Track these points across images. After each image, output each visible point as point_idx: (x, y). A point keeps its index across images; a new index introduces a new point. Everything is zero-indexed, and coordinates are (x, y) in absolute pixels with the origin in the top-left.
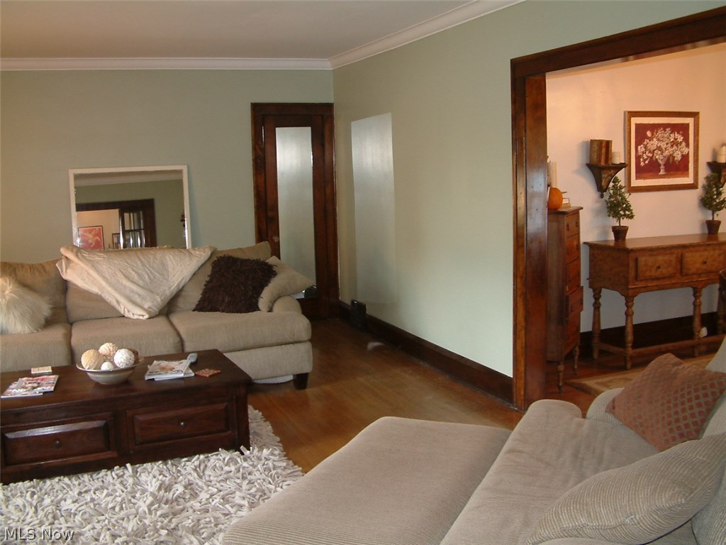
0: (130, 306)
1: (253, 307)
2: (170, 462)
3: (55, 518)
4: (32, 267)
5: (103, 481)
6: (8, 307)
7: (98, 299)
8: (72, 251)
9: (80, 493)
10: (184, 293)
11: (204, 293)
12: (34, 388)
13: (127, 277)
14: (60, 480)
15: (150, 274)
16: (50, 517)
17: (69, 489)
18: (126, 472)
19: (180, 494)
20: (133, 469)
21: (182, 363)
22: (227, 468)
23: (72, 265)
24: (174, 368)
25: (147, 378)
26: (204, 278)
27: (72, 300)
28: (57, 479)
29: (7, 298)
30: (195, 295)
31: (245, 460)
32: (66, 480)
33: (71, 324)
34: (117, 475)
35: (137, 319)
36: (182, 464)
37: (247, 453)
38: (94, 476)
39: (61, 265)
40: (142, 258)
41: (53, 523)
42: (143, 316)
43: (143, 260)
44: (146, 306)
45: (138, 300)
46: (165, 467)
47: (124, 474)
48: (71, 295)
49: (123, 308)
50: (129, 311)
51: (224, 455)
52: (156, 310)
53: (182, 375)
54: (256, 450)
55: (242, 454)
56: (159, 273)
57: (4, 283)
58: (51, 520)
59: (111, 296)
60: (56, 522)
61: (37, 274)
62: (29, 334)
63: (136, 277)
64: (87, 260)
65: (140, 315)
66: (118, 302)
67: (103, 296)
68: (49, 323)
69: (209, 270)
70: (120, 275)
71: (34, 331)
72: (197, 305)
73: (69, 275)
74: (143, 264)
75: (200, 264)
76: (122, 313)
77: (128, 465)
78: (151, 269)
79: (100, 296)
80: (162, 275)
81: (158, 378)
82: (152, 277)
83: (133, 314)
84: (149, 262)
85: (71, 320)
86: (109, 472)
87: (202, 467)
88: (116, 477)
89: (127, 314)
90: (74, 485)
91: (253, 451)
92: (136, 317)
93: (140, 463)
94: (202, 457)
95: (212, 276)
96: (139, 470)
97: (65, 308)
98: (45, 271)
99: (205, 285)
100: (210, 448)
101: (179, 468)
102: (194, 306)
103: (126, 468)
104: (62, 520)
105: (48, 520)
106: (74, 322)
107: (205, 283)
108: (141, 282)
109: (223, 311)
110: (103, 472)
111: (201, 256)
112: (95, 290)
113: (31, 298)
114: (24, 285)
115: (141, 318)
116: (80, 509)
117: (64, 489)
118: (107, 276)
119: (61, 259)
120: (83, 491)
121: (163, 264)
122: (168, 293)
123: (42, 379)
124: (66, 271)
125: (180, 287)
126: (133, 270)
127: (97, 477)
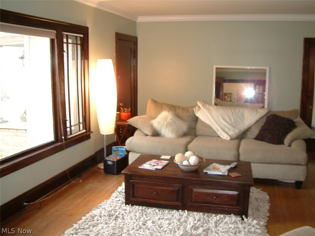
0: (223, 133)
1: (281, 142)
2: (206, 215)
3: (140, 228)
4: (183, 109)
5: (173, 216)
6: (167, 126)
7: (209, 127)
8: (202, 103)
9: (159, 219)
10: (251, 130)
11: (260, 131)
12: (154, 166)
13: (223, 119)
14: (155, 210)
15: (235, 118)
16: (138, 227)
17: (156, 215)
18: (184, 214)
19: (200, 233)
20: (188, 213)
21: (225, 167)
22: (230, 226)
23: (201, 110)
24: (219, 169)
25: (205, 171)
26: (262, 124)
27: (199, 126)
28: (153, 209)
29: (168, 121)
30: (255, 132)
31: (242, 223)
32: (157, 210)
33: (196, 136)
34: (179, 214)
35: (225, 139)
36: (212, 217)
37: (245, 220)
38: (170, 212)
39: (196, 109)
40: (233, 110)
41: (138, 230)
42: (228, 138)
43: (233, 112)
44: (230, 134)
45: (227, 130)
46: (203, 216)
47: (183, 215)
48: (198, 123)
49: (219, 133)
50: (222, 135)
51: (233, 218)
52: (235, 136)
53: (221, 174)
54: (251, 219)
55: (243, 219)
56: (240, 119)
57: (168, 115)
58: (138, 228)
59: (215, 127)
60: (140, 230)
61: (185, 112)
62: (173, 139)
63: (228, 120)
64: (207, 108)
65: (226, 138)
66: (218, 130)
67: (211, 126)
68: (185, 135)
69: (264, 120)
70: (220, 117)
71: (176, 138)
72: (256, 137)
73: (198, 114)
74: (233, 113)
75: (260, 117)
76: (219, 135)
77: (186, 211)
78: (236, 116)
79: (210, 126)
80: (241, 120)
81: (210, 172)
82: (236, 120)
83: (224, 137)
84: (235, 113)
85: (197, 134)
86: (177, 212)
87: (220, 221)
88: (179, 215)
89: (221, 136)
90: (159, 214)
91: (249, 219)
92: (225, 138)
93: (192, 211)
94: (222, 216)
95: (265, 123)
96: (191, 214)
97: (195, 129)
98: (188, 111)
99: (262, 127)
100: (228, 213)
101: (209, 219)
102: (254, 137)
103: (185, 212)
104: (142, 229)
105: (137, 228)
106: (198, 136)
107: (261, 126)
108: (230, 122)
109: (267, 142)
110: (175, 211)
111: (262, 113)
112: (208, 122)
113: (179, 122)
114: (178, 116)
115: (227, 139)
116: (152, 227)
117: (154, 214)
118: (214, 117)
119: (196, 106)
120: (161, 218)
121: (243, 115)
122: (242, 129)
123: (161, 162)
124: (197, 113)
125: (249, 126)
126: (227, 116)
127: (171, 213)
